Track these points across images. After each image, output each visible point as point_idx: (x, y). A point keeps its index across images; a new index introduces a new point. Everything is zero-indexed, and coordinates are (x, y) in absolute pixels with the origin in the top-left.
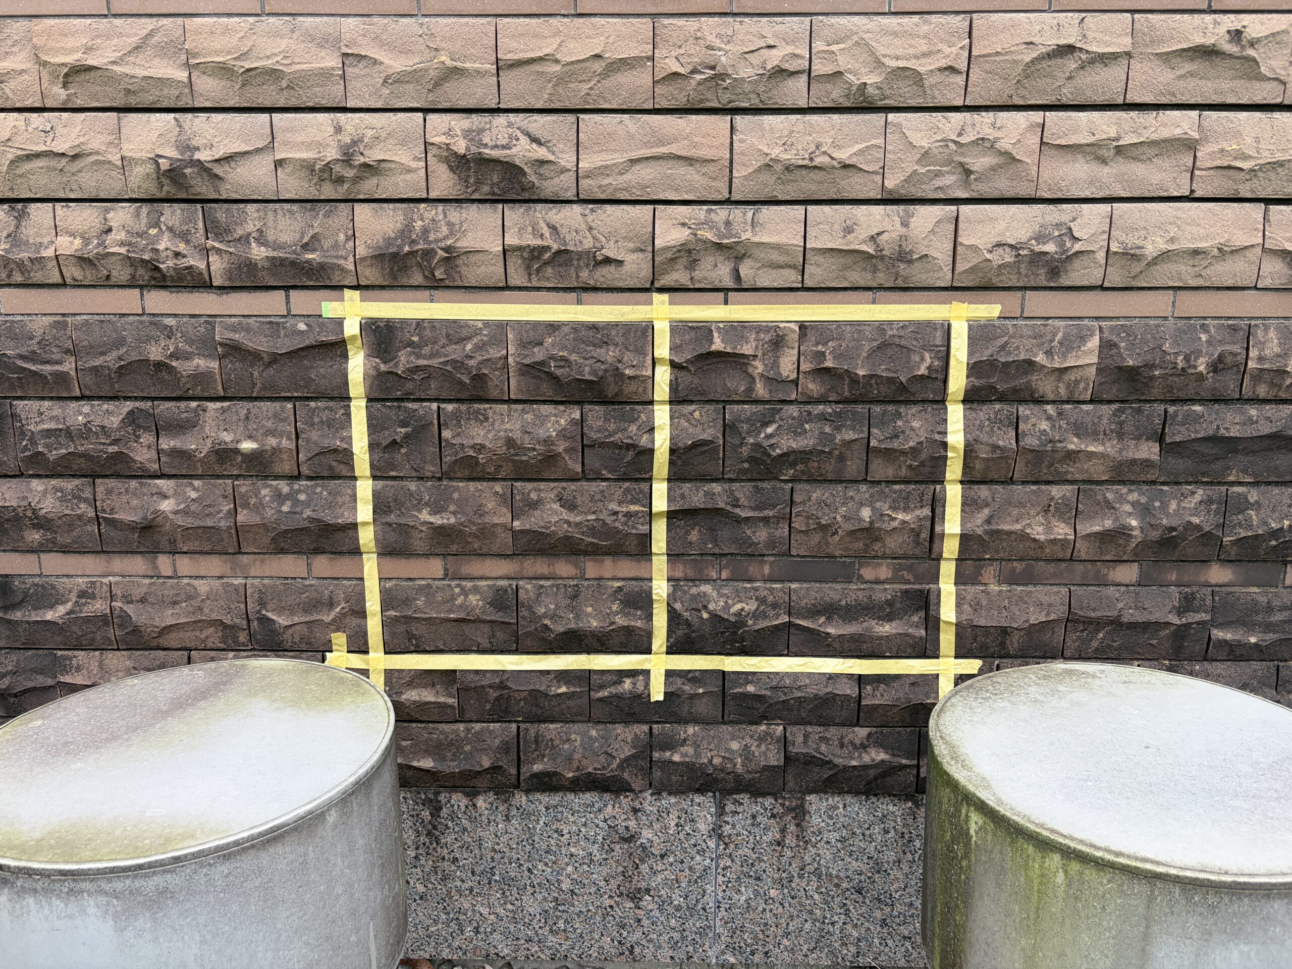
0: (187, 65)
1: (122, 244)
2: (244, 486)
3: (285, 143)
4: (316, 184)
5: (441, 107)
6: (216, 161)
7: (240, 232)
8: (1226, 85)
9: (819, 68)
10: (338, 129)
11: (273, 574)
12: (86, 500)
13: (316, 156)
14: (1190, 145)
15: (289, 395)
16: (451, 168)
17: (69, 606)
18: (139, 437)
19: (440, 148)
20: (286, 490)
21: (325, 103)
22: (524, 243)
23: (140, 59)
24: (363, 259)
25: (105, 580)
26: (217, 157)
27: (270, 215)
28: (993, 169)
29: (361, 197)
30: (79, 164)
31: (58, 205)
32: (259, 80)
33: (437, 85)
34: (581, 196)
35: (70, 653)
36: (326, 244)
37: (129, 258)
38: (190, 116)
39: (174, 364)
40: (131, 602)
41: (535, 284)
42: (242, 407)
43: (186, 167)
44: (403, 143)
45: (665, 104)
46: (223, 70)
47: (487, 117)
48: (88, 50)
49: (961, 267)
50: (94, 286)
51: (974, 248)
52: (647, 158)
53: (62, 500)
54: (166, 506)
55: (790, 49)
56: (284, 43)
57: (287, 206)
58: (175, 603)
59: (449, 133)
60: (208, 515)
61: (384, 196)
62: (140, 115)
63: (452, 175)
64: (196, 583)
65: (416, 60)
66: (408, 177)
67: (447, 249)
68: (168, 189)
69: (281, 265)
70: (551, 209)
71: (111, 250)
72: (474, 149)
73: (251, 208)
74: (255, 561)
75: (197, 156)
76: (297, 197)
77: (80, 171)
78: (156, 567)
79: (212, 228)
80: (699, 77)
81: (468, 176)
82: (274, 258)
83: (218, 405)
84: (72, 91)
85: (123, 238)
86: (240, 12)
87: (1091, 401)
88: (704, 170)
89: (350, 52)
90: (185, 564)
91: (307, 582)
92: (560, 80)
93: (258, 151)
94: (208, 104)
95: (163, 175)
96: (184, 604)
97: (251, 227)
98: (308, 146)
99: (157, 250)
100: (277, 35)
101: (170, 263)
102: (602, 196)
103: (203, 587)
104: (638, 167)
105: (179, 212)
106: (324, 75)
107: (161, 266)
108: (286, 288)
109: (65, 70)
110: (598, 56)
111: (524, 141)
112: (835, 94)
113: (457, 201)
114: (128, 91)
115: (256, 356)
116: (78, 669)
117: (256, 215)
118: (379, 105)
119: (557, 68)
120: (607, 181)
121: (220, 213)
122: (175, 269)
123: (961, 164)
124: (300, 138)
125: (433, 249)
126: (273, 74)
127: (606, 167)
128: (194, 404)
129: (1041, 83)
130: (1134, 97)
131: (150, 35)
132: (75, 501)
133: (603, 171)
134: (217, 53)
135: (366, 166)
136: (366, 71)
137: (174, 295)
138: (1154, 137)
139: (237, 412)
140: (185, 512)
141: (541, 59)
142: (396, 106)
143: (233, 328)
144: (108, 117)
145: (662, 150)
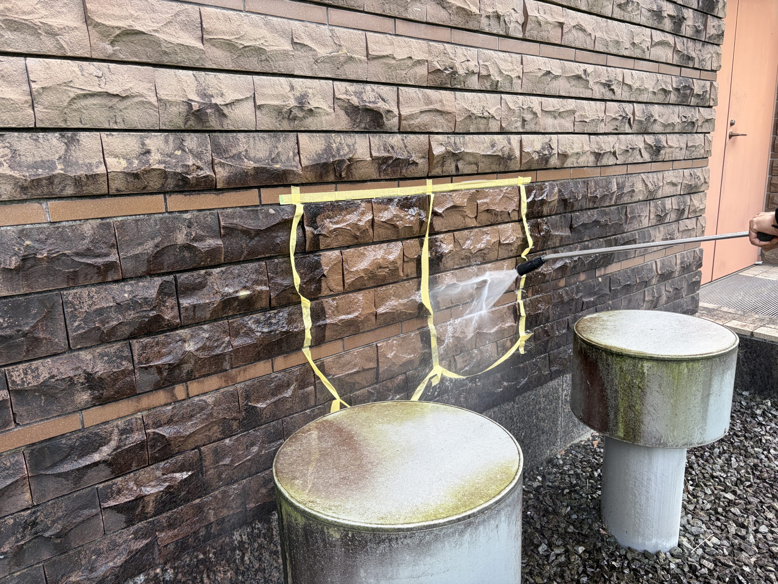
0: (202, 39)
1: (160, 162)
3: (263, 95)
4: (280, 121)
5: (341, 78)
6: (226, 105)
7: (234, 152)
8: (581, 90)
9: (482, 72)
10: (292, 88)
11: (251, 377)
12: (125, 358)
13: (283, 104)
14: (573, 112)
15: (263, 256)
16: (347, 113)
17: (113, 444)
18: (165, 302)
19: (344, 101)
20: (262, 318)
21: (283, 71)
22: (381, 155)
24: (307, 167)
25: (139, 415)
26: (227, 102)
27: (252, 140)
29: (303, 129)
30: (126, 103)
31: (103, 134)
32: (249, 54)
33: (341, 65)
34: (401, 130)
35: (110, 483)
36: (283, 158)
37: (165, 172)
38: (203, 73)
39: (195, 245)
40: (160, 426)
41: (382, 177)
42: (236, 269)
43: (207, 108)
44: (324, 98)
45: (431, 84)
47: (362, 86)
49: (524, 161)
51: (528, 153)
52: (426, 111)
54: (190, 347)
55: (473, 62)
56: (262, 32)
57: (261, 134)
58: (192, 416)
59: (347, 93)
61: (314, 129)
62: (168, 70)
63: (347, 117)
64: (204, 398)
65: (330, 50)
66: (327, 117)
68: (192, 123)
69: (261, 172)
70: (389, 137)
71: (154, 167)
72: (362, 104)
73: (241, 136)
74: (240, 371)
75: (214, 101)
76: (268, 129)
78: (174, 395)
79: (218, 149)
80: (447, 72)
81: (357, 118)
82: (258, 168)
83: (218, 270)
84: (118, 48)
85: (160, 158)
86: (231, 7)
88: (446, 117)
89: (298, 41)
90: (194, 387)
91: (273, 376)
92: (395, 68)
93: (245, 99)
94: (214, 67)
95: (193, 113)
96: (199, 415)
97: (242, 148)
98: (276, 97)
99: (188, 166)
100: (257, 26)
101: (194, 175)
102: (409, 130)
103: (209, 399)
104: (423, 115)
105: (195, 139)
106: (285, 54)
107: (189, 177)
108: (259, 188)
109: (118, 32)
110: (410, 58)
111: (380, 100)
112: (487, 85)
113: (346, 132)
115: (246, 232)
116: (119, 492)
117: (244, 140)
118: (310, 74)
119: (394, 62)
120: (412, 122)
121: (222, 139)
122: (197, 178)
123: (523, 117)
124: (270, 92)
125: (344, 160)
126: (259, 51)
127: (412, 115)
128: (203, 272)
130: (561, 93)
131: (177, 14)
132: (119, 361)
133: (411, 116)
134: (224, 33)
135: (311, 110)
136: (305, 54)
137: (188, 197)
140: (203, 348)
141: (387, 56)
142: (320, 76)
144: (147, 70)
145: (432, 107)
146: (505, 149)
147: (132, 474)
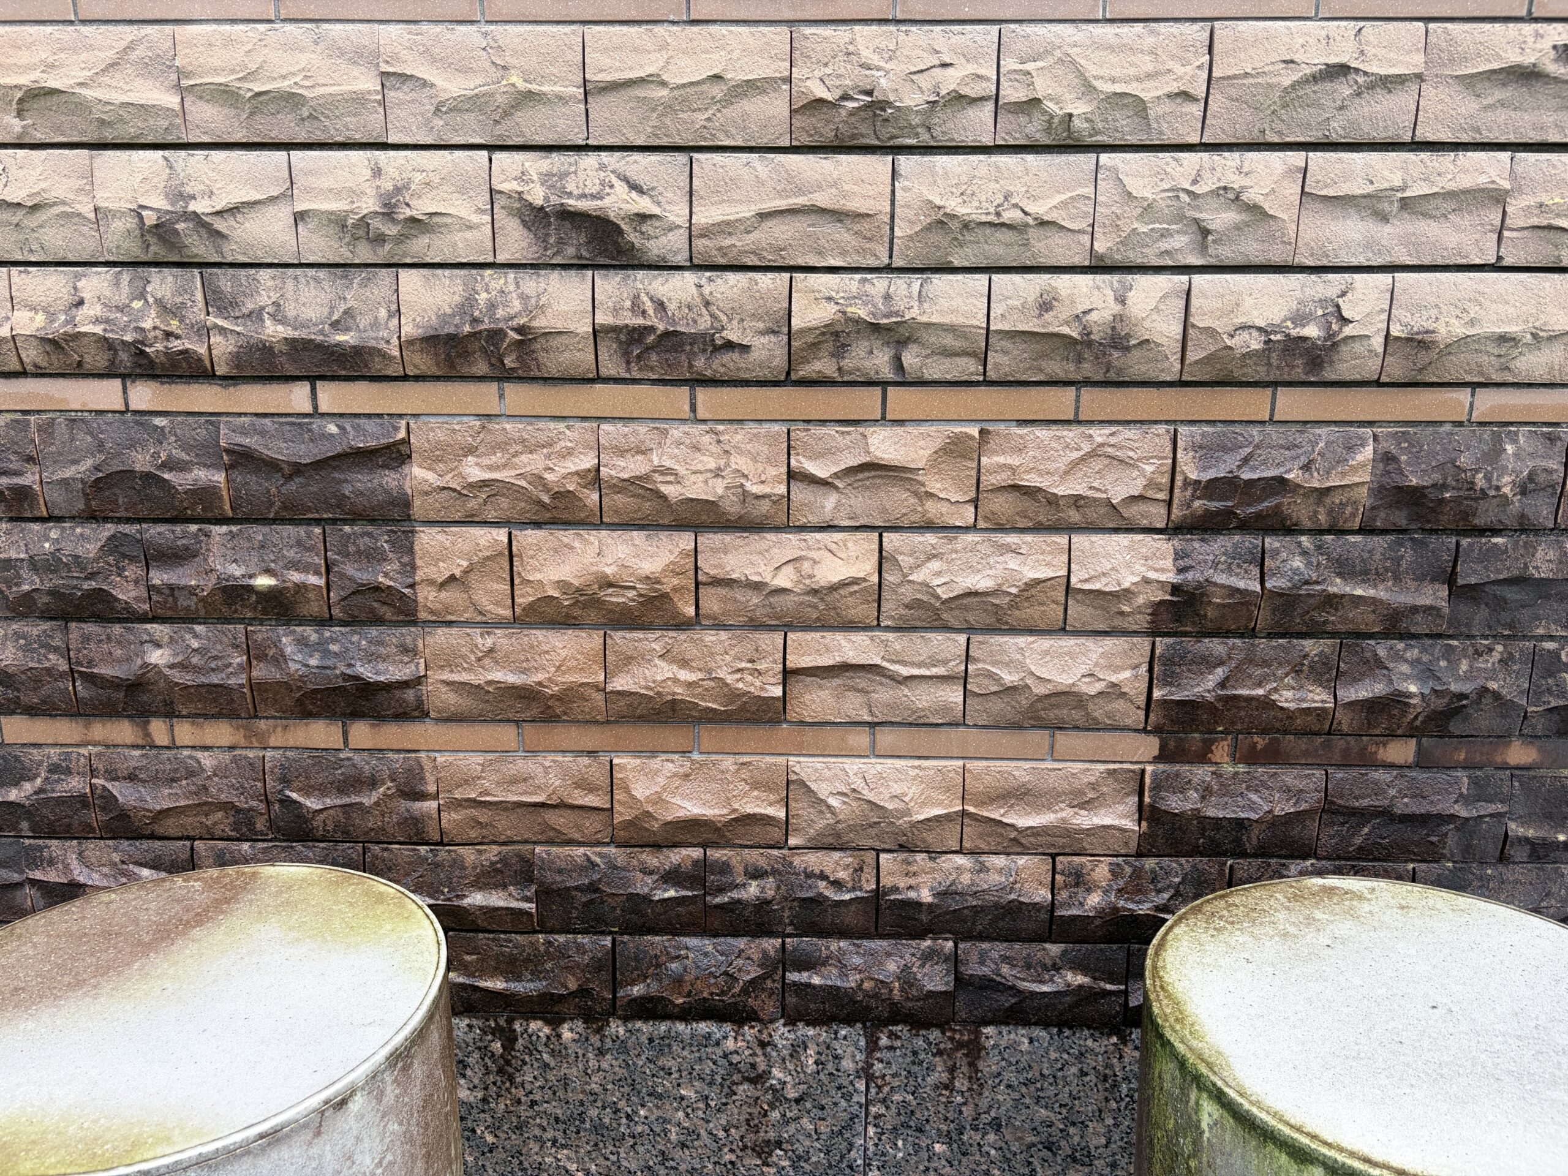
0: (178, 87)
1: (97, 321)
2: (261, 633)
3: (308, 190)
4: (348, 244)
5: (511, 143)
6: (218, 213)
7: (250, 306)
8: (1548, 118)
9: (1012, 93)
10: (377, 172)
11: (298, 744)
12: (56, 649)
13: (347, 208)
14: (1497, 198)
15: (317, 516)
16: (524, 223)
17: (39, 781)
18: (124, 569)
19: (510, 197)
20: (314, 637)
21: (358, 137)
22: (620, 322)
23: (116, 79)
24: (411, 342)
25: (84, 751)
26: (218, 208)
27: (290, 284)
28: (1237, 228)
29: (408, 261)
30: (42, 216)
31: (14, 270)
32: (272, 107)
33: (506, 114)
34: (696, 261)
35: (40, 842)
36: (363, 321)
37: (105, 339)
38: (183, 153)
39: (166, 476)
40: (117, 779)
41: (636, 375)
42: (258, 533)
43: (177, 222)
44: (462, 190)
45: (805, 140)
46: (225, 95)
47: (572, 157)
48: (49, 67)
49: (1193, 356)
50: (63, 375)
51: (1211, 332)
52: (781, 212)
53: (26, 649)
54: (157, 657)
55: (971, 68)
56: (303, 59)
57: (311, 272)
58: (173, 780)
59: (522, 177)
60: (213, 670)
61: (437, 260)
62: (118, 153)
63: (526, 232)
64: (199, 755)
65: (478, 82)
66: (469, 235)
67: (520, 330)
68: (156, 251)
69: (305, 349)
70: (655, 277)
71: (83, 329)
72: (554, 200)
73: (264, 274)
74: (275, 727)
75: (193, 207)
76: (324, 261)
77: (41, 226)
78: (148, 735)
79: (215, 300)
80: (851, 105)
81: (548, 235)
82: (294, 340)
83: (224, 529)
84: (30, 122)
85: (99, 314)
86: (247, 17)
87: (1361, 531)
88: (857, 227)
89: (391, 70)
90: (185, 732)
91: (342, 756)
92: (669, 108)
93: (272, 199)
94: (206, 139)
95: (149, 231)
96: (184, 782)
97: (264, 299)
98: (337, 194)
99: (143, 330)
100: (294, 47)
101: (159, 346)
102: (723, 261)
103: (207, 760)
104: (767, 224)
105: (170, 279)
106: (358, 100)
107: (147, 350)
108: (312, 379)
109: (19, 94)
110: (717, 77)
111: (621, 188)
112: (1033, 129)
113: (533, 266)
114: (102, 122)
115: (272, 466)
116: (51, 862)
117: (270, 283)
118: (429, 141)
119: (664, 92)
120: (728, 242)
121: (225, 280)
122: (165, 354)
123: (1196, 221)
124: (326, 183)
125: (501, 330)
126: (291, 100)
127: (728, 223)
128: (193, 528)
129: (1303, 114)
130: (1425, 133)
131: (130, 48)
132: (42, 651)
133: (724, 228)
134: (216, 71)
135: (413, 220)
136: (414, 95)
137: (166, 386)
138: (1451, 186)
139: (249, 539)
140: (183, 666)
141: (642, 80)
142: (453, 142)
143: (243, 431)
144: (78, 156)
145: (801, 201)
146: (1094, 316)
147: (75, 842)
